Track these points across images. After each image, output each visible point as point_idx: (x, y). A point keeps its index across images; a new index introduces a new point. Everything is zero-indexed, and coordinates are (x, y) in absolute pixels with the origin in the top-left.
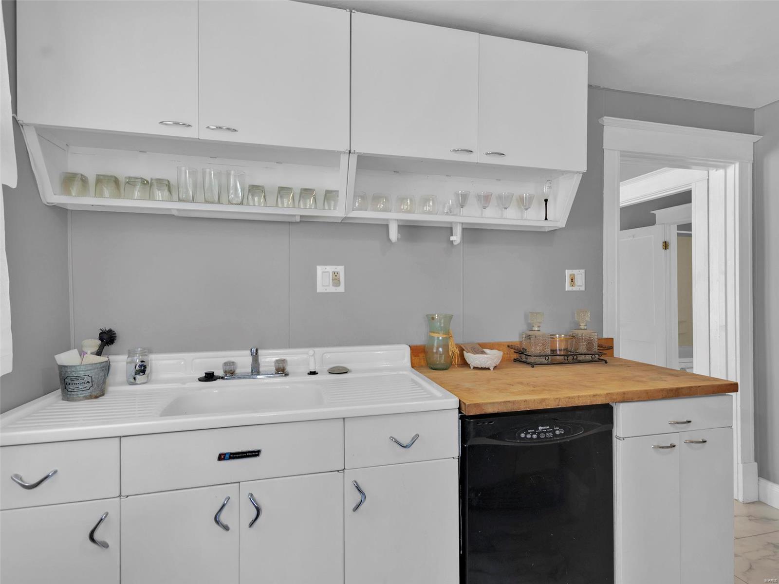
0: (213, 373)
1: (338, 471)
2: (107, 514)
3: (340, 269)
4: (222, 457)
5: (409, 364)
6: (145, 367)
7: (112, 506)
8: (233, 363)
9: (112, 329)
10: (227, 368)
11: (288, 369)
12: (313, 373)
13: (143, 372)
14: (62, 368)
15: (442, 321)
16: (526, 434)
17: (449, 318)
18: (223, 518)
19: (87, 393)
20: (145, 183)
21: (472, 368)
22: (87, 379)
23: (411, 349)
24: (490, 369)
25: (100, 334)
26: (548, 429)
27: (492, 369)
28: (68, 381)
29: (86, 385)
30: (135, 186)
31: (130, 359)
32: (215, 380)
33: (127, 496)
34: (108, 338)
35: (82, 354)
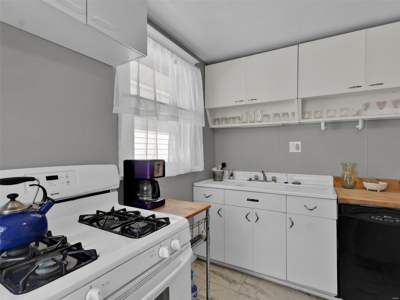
0: (251, 179)
1: (284, 213)
2: (221, 208)
3: (299, 143)
4: (248, 200)
5: (333, 185)
6: (233, 175)
7: (222, 206)
8: (258, 176)
9: (225, 163)
10: (256, 178)
11: (277, 180)
12: (287, 183)
13: (232, 176)
14: (213, 172)
15: (351, 166)
16: (375, 217)
17: (354, 165)
18: (248, 217)
19: (218, 179)
20: (233, 118)
21: (367, 190)
22: (219, 176)
23: (334, 178)
24: (378, 191)
25: (222, 164)
26: (391, 218)
27: (379, 191)
28: (215, 175)
29: (218, 177)
30: (231, 119)
31: (229, 172)
32: (252, 181)
33: (226, 205)
34: (224, 165)
35: (218, 169)
